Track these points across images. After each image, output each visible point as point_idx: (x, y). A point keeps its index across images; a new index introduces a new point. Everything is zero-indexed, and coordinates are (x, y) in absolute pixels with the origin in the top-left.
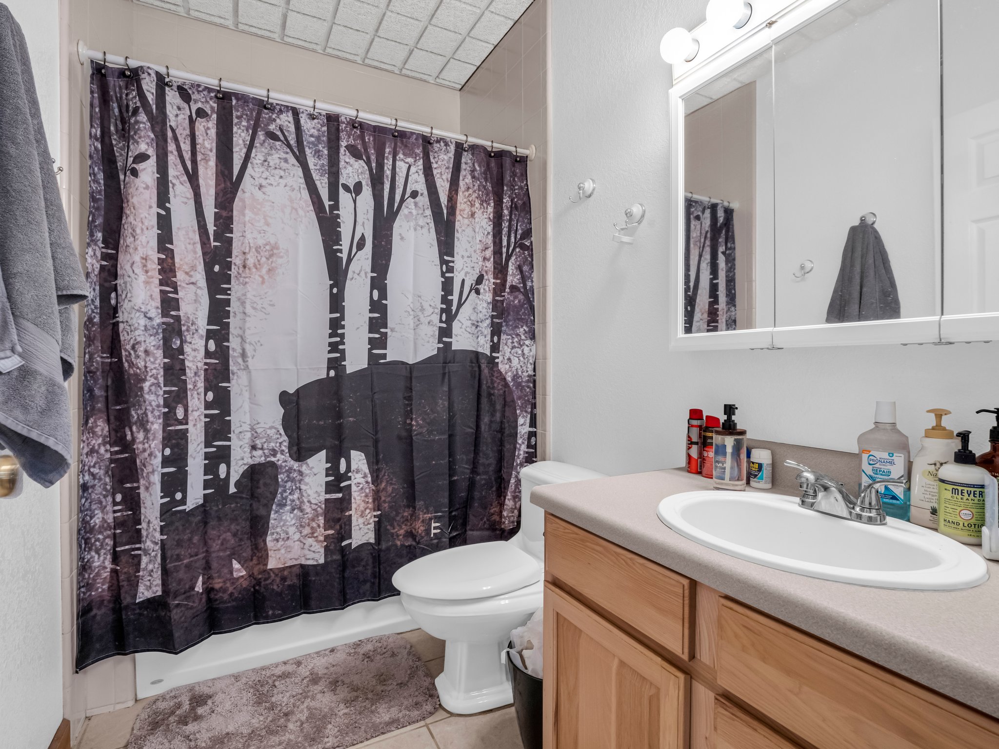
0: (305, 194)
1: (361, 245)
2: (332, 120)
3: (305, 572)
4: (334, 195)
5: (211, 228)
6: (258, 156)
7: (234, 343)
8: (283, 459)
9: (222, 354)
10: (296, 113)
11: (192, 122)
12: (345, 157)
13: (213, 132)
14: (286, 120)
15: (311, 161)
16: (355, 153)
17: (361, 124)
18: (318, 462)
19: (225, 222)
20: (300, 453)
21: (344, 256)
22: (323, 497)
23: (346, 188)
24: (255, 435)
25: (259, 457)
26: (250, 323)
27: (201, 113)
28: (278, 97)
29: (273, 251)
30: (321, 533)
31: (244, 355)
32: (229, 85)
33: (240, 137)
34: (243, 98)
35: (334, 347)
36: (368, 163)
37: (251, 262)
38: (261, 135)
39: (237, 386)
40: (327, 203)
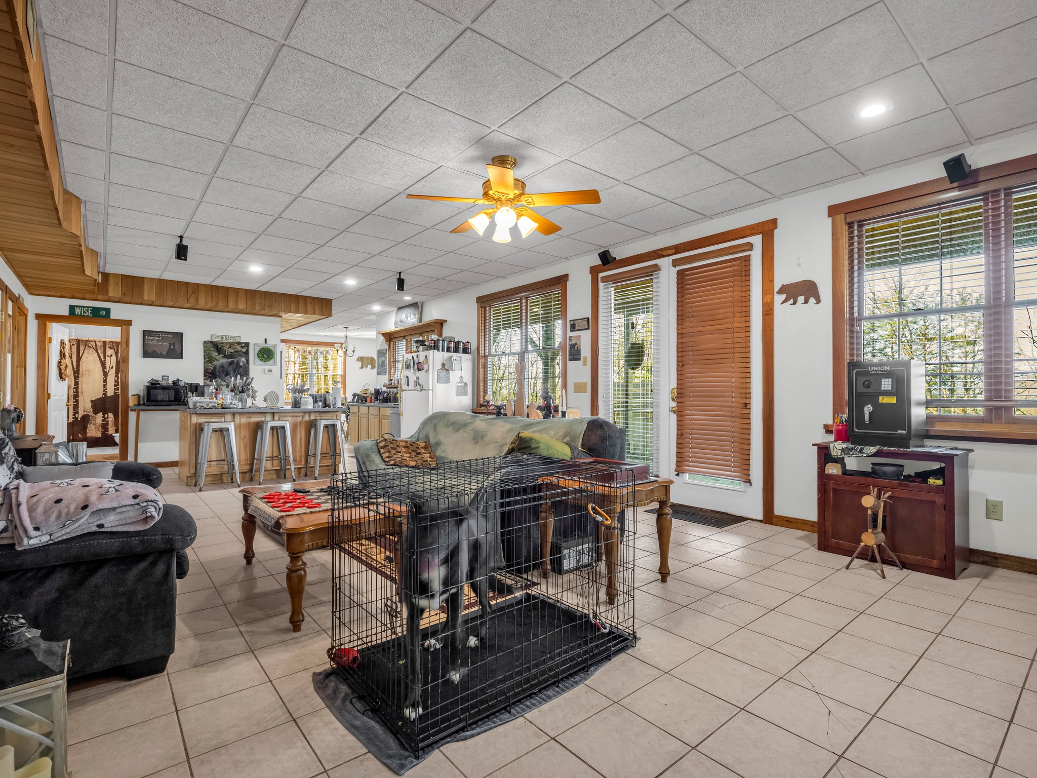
0: (98, 358)
1: (112, 368)
2: (105, 342)
3: (96, 438)
4: (105, 358)
5: (75, 367)
6: (86, 352)
7: (80, 390)
8: (91, 414)
9: (77, 392)
10: (95, 342)
11: (71, 347)
12: (108, 349)
13: (76, 348)
14: (93, 343)
15: (99, 351)
16: (110, 348)
17: (112, 342)
18: (100, 415)
19: (78, 365)
20: (96, 412)
21: (107, 371)
22: (101, 422)
23: (108, 356)
24: (84, 408)
25: (85, 413)
26: (84, 386)
27: (73, 345)
28: (91, 339)
29: (89, 371)
30: (101, 430)
31: (82, 392)
32: (79, 338)
33: (82, 348)
34: (82, 341)
35: (104, 390)
36: (114, 350)
37: (84, 373)
38: (87, 347)
39: (80, 399)
40: (103, 360)
